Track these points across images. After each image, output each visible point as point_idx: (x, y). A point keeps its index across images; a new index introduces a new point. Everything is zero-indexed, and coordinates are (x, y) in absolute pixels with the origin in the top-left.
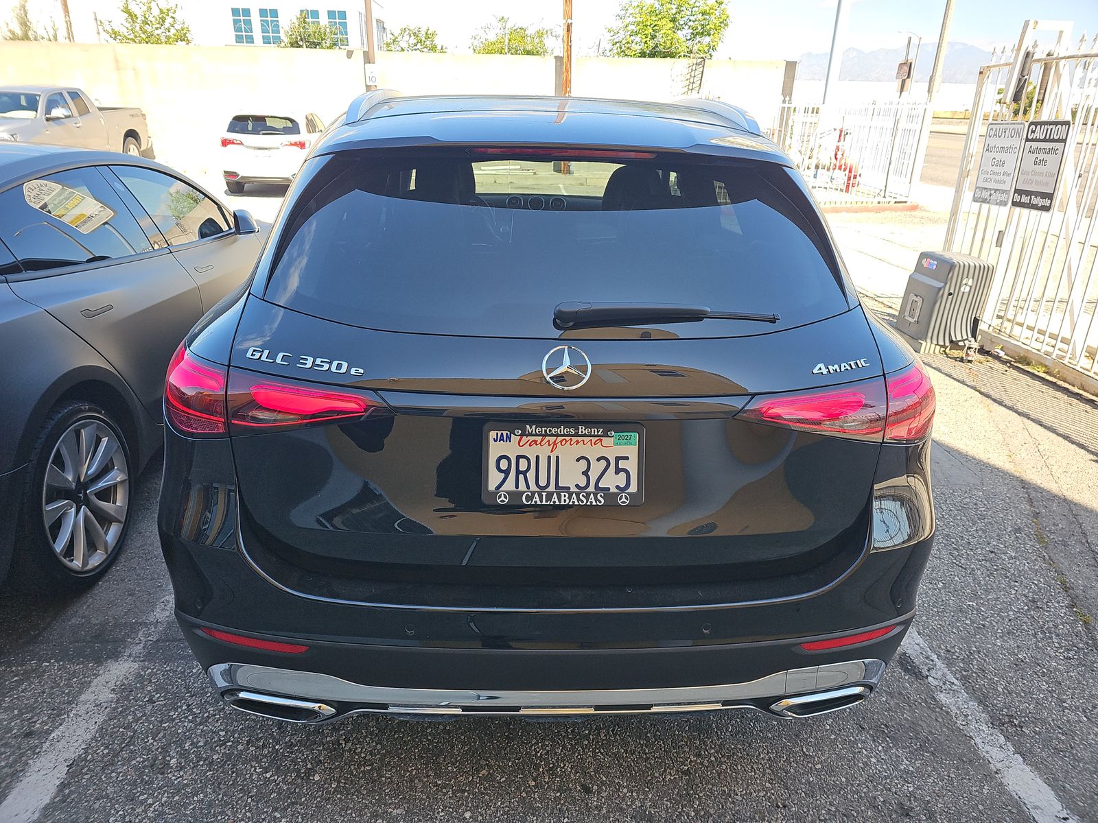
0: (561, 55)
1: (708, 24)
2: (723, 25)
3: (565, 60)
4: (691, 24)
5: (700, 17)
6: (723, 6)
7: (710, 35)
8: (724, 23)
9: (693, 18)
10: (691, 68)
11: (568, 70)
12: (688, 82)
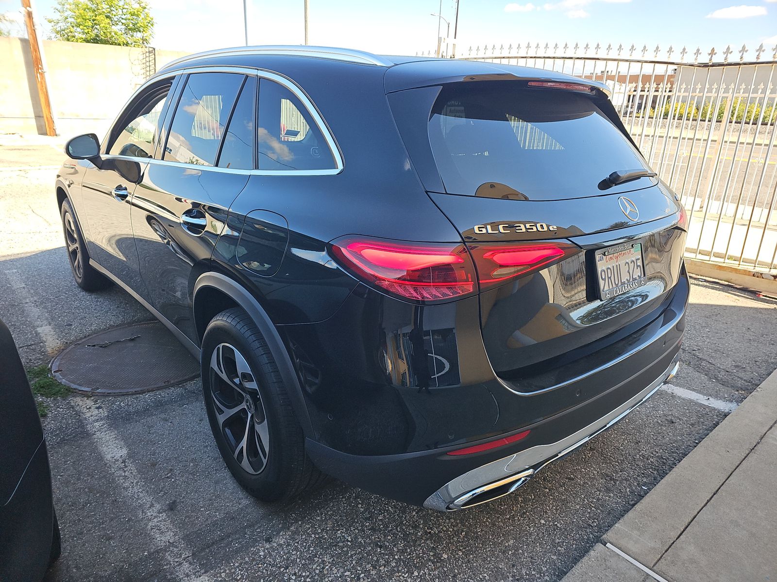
0: (26, 37)
1: (138, 23)
2: (149, 25)
3: (32, 41)
4: (123, 21)
5: (129, 16)
6: (146, 10)
7: (140, 31)
8: (151, 23)
9: (124, 17)
10: (145, 55)
11: (36, 49)
12: (145, 66)
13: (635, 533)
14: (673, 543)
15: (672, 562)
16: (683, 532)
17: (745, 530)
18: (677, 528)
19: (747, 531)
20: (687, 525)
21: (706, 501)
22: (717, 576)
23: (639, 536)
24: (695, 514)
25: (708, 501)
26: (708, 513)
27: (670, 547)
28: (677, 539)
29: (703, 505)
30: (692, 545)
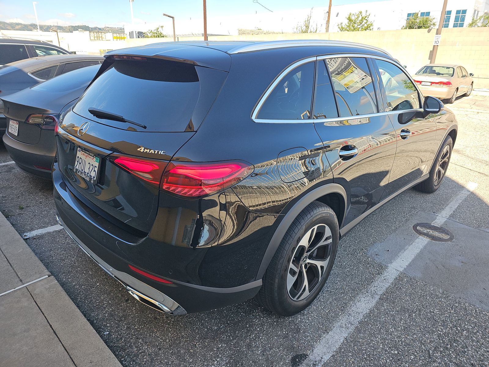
13: (47, 286)
14: (33, 298)
15: (24, 294)
16: (37, 305)
17: (20, 333)
18: (40, 303)
19: (18, 333)
20: (41, 308)
21: (51, 324)
22: (5, 307)
23: (45, 287)
24: (45, 315)
25: (51, 326)
26: (42, 321)
27: (32, 296)
28: (35, 301)
29: (49, 321)
30: (27, 305)
